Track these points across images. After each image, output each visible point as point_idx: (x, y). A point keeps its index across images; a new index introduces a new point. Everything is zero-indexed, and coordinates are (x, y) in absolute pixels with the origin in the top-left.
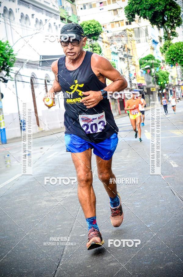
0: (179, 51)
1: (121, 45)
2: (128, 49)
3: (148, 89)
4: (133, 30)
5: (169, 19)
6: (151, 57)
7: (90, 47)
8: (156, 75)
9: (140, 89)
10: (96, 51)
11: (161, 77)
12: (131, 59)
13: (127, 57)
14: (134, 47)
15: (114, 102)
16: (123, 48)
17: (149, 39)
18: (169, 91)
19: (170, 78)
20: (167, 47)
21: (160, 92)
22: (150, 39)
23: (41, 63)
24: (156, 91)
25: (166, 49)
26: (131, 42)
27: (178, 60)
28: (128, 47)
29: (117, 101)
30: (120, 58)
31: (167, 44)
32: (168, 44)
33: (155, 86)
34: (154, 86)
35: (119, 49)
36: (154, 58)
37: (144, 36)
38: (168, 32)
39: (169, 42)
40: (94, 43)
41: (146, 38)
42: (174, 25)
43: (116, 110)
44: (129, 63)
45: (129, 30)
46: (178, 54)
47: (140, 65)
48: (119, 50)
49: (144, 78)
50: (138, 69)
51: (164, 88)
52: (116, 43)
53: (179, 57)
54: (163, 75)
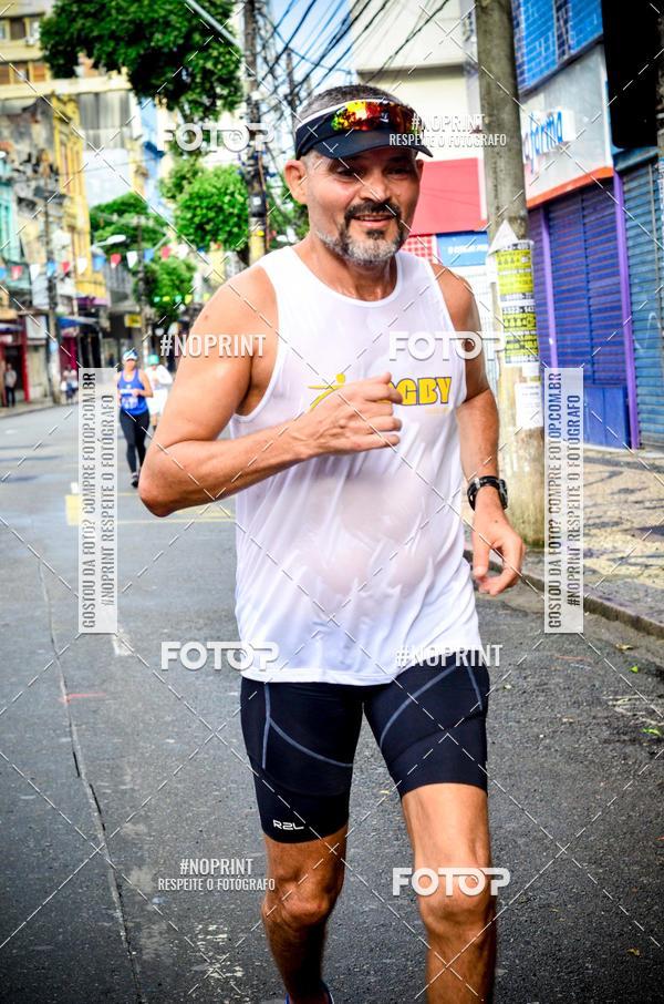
0: (227, 199)
1: (28, 150)
2: (51, 167)
3: (116, 319)
4: (74, 101)
5: (198, 80)
6: (133, 205)
8: (147, 270)
9: (87, 315)
11: (164, 278)
12: (60, 204)
13: (46, 199)
14: (75, 164)
16: (34, 161)
17: (131, 138)
19: (197, 283)
20: (185, 183)
21: (160, 332)
22: (136, 139)
24: (144, 329)
25: (179, 187)
26: (65, 145)
27: (220, 233)
28: (51, 160)
30: (20, 200)
31: (186, 169)
32: (188, 171)
33: (141, 310)
34: (138, 309)
35: (16, 165)
36: (145, 208)
37: (113, 127)
39: (192, 162)
41: (121, 133)
42: (214, 104)
44: (51, 219)
45: (59, 99)
46: (221, 209)
47: (92, 228)
48: (18, 171)
49: (105, 276)
50: (82, 243)
51: (175, 321)
52: (11, 142)
53: (225, 222)
54: (171, 272)
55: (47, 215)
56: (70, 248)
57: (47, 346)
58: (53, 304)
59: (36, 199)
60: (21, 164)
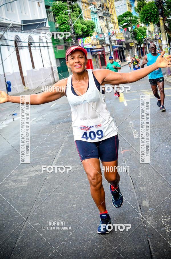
0: (153, 10)
1: (100, 4)
2: (106, 7)
3: (127, 44)
6: (128, 14)
7: (70, 9)
8: (134, 31)
9: (120, 44)
10: (76, 12)
11: (138, 32)
12: (110, 17)
13: (106, 16)
14: (113, 6)
15: (95, 59)
16: (102, 6)
18: (147, 45)
19: (147, 33)
20: (141, 7)
21: (139, 46)
23: (23, 27)
24: (135, 46)
25: (140, 9)
27: (152, 19)
28: (106, 5)
29: (98, 57)
30: (100, 17)
31: (141, 4)
32: (142, 4)
34: (133, 41)
35: (98, 8)
36: (132, 15)
39: (143, 2)
40: (73, 4)
43: (97, 66)
46: (151, 13)
47: (118, 21)
48: (98, 9)
50: (116, 26)
51: (143, 43)
52: (96, 2)
53: (153, 17)
54: (140, 31)
55: (107, 20)
56: (114, 28)
57: (110, 53)
58: (111, 43)
59: (104, 16)
60: (99, 8)
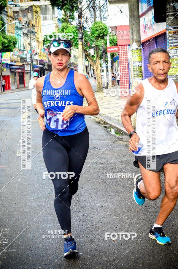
1: (26, 20)
2: (32, 25)
3: (49, 66)
4: (39, 7)
9: (41, 65)
12: (35, 35)
13: (30, 33)
14: (39, 24)
15: (14, 76)
16: (28, 23)
20: (64, 30)
22: (56, 18)
26: (36, 19)
28: (33, 23)
29: (17, 74)
30: (24, 33)
31: (65, 26)
32: (65, 27)
35: (23, 24)
37: (50, 14)
38: (67, 15)
39: (67, 24)
41: (52, 16)
43: (15, 83)
44: (32, 39)
45: (35, 6)
47: (43, 41)
48: (24, 26)
52: (22, 18)
55: (31, 37)
56: (37, 47)
57: (30, 72)
